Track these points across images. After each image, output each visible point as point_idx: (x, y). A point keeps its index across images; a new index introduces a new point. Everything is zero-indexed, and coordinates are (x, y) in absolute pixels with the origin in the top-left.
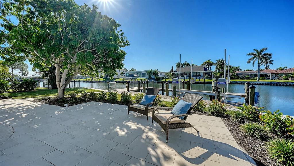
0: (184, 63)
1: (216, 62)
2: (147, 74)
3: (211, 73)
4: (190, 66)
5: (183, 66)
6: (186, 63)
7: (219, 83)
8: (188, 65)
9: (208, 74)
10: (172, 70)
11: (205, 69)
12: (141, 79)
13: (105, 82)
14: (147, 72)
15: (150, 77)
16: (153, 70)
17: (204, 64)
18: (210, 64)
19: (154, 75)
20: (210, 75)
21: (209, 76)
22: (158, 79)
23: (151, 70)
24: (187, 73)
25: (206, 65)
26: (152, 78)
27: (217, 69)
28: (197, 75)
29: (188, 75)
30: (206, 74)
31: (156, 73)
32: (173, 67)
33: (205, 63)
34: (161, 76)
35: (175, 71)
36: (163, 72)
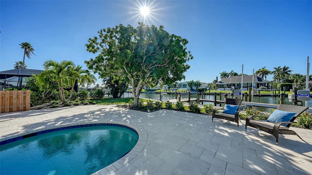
0: (230, 72)
1: (275, 70)
2: (188, 85)
3: (268, 84)
4: (237, 75)
5: (229, 76)
6: (233, 72)
7: (299, 95)
8: (236, 74)
9: (264, 84)
10: (216, 81)
11: (260, 79)
12: (182, 90)
13: (147, 93)
14: (188, 83)
15: (192, 88)
16: (195, 81)
17: (256, 73)
18: (265, 73)
19: (195, 86)
20: (267, 86)
21: (265, 87)
22: (200, 91)
23: (193, 81)
24: (235, 84)
25: (259, 74)
26: (193, 89)
27: (275, 78)
28: (248, 86)
29: (236, 86)
30: (261, 84)
31: (198, 84)
32: (217, 77)
33: (258, 72)
34: (203, 87)
35: (220, 82)
36: (205, 83)
